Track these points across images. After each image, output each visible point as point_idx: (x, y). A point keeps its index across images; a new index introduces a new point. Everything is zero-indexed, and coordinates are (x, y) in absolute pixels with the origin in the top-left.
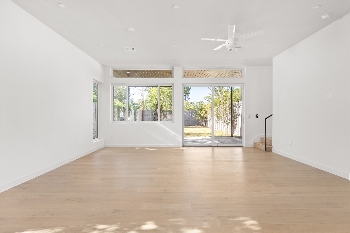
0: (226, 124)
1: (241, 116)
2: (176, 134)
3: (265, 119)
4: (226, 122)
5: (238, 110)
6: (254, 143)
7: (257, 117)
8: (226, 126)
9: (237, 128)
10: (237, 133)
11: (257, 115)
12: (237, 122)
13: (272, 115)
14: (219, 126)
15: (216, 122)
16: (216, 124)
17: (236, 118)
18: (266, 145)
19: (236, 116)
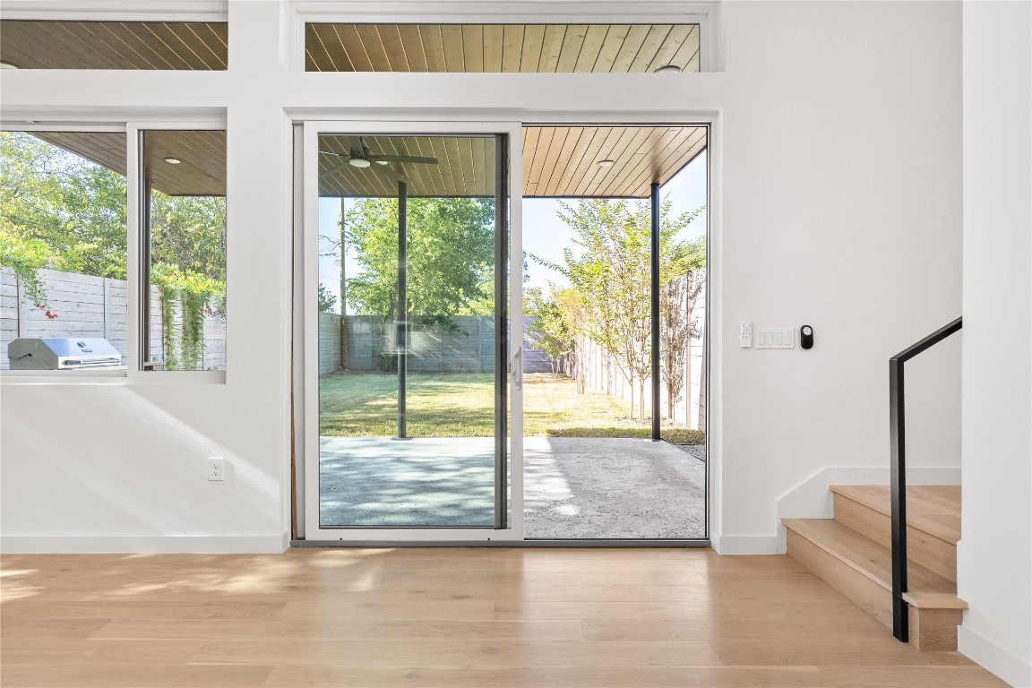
0: (635, 373)
1: (702, 339)
2: (244, 469)
3: (898, 365)
4: (634, 363)
5: (689, 311)
6: (789, 529)
7: (807, 342)
8: (637, 381)
9: (682, 393)
10: (683, 415)
11: (807, 332)
12: (684, 366)
13: (957, 326)
14: (613, 379)
15: (604, 363)
16: (605, 368)
17: (680, 348)
18: (900, 584)
19: (681, 336)
